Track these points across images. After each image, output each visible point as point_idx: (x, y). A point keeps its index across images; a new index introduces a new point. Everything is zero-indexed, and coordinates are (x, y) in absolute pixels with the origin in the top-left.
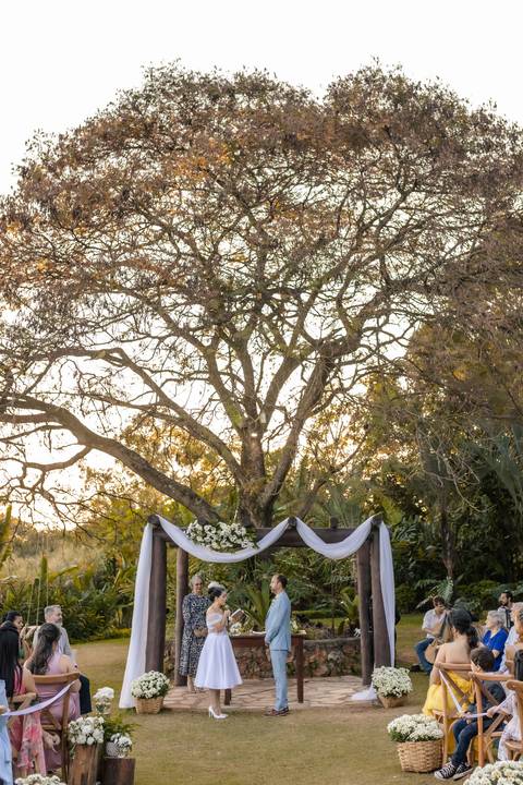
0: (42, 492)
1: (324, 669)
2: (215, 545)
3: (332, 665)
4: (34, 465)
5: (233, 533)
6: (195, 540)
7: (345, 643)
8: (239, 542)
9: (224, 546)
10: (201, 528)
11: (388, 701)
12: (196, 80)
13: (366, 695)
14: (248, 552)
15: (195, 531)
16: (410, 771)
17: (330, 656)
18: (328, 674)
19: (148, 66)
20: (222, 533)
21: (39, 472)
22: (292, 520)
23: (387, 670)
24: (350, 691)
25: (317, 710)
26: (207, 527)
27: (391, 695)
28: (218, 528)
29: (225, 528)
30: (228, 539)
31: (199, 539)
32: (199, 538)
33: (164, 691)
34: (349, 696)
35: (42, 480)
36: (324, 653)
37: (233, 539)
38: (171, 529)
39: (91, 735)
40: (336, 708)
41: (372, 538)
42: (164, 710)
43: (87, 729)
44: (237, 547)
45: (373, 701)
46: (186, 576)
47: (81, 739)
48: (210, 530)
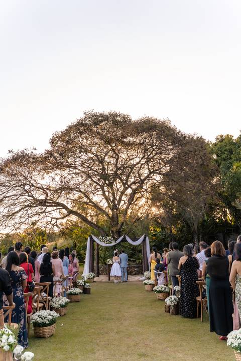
0: (57, 225)
1: (134, 273)
2: (106, 242)
3: (136, 272)
4: (54, 218)
5: (110, 239)
12: (98, 114)
13: (144, 278)
14: (114, 243)
15: (101, 238)
16: (148, 291)
18: (135, 274)
19: (85, 111)
21: (55, 220)
22: (124, 236)
23: (148, 272)
25: (131, 281)
27: (148, 278)
28: (106, 238)
29: (108, 238)
30: (109, 241)
32: (101, 240)
33: (94, 277)
34: (139, 279)
35: (56, 222)
38: (94, 238)
40: (136, 281)
41: (144, 240)
42: (94, 282)
43: (81, 282)
44: (111, 243)
46: (98, 249)
47: (80, 284)
48: (104, 238)
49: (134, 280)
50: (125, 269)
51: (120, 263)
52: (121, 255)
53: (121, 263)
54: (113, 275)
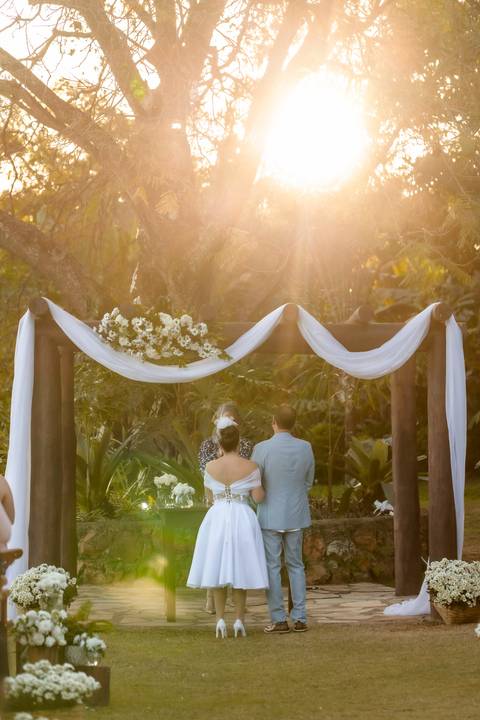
2: (151, 352)
3: (334, 564)
5: (184, 331)
6: (115, 344)
7: (358, 526)
8: (195, 347)
9: (166, 355)
10: (125, 322)
11: (451, 612)
13: (410, 607)
15: (114, 327)
17: (331, 549)
20: (165, 332)
22: (289, 311)
23: (452, 564)
24: (377, 603)
25: (328, 627)
26: (137, 322)
27: (457, 604)
28: (157, 323)
29: (170, 323)
30: (175, 343)
31: (123, 341)
34: (377, 610)
36: (320, 544)
37: (185, 342)
38: (70, 325)
39: (50, 634)
40: (362, 625)
43: (43, 626)
44: (192, 357)
45: (424, 616)
47: (38, 639)
48: (143, 327)
49: (338, 616)
50: (293, 543)
51: (257, 500)
52: (262, 449)
53: (264, 500)
54: (207, 582)
